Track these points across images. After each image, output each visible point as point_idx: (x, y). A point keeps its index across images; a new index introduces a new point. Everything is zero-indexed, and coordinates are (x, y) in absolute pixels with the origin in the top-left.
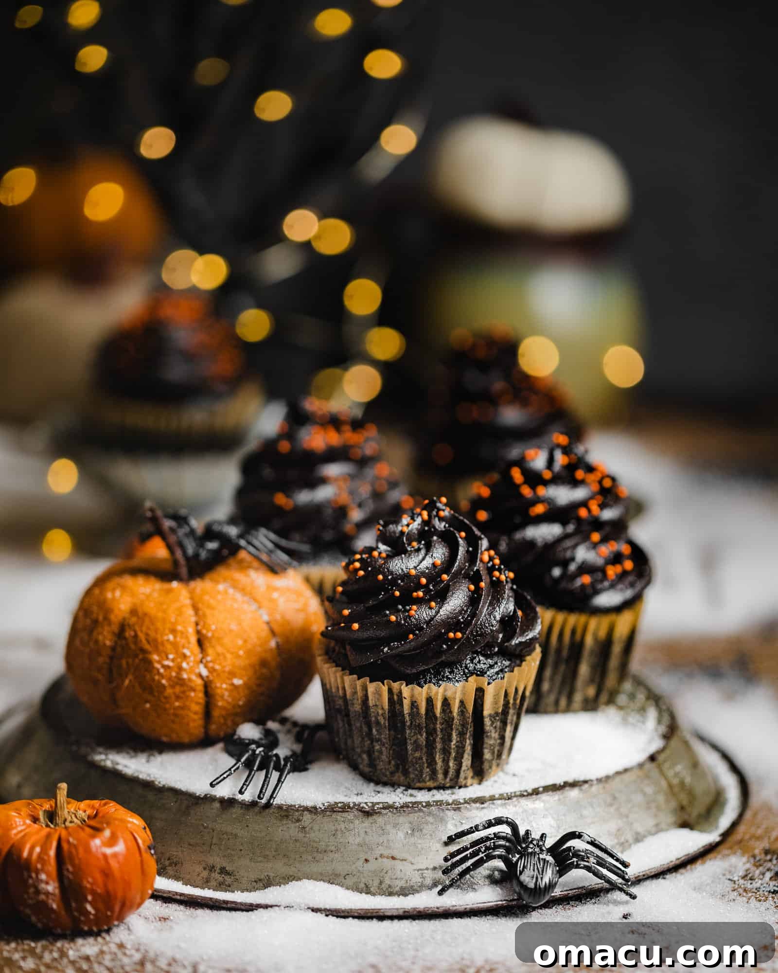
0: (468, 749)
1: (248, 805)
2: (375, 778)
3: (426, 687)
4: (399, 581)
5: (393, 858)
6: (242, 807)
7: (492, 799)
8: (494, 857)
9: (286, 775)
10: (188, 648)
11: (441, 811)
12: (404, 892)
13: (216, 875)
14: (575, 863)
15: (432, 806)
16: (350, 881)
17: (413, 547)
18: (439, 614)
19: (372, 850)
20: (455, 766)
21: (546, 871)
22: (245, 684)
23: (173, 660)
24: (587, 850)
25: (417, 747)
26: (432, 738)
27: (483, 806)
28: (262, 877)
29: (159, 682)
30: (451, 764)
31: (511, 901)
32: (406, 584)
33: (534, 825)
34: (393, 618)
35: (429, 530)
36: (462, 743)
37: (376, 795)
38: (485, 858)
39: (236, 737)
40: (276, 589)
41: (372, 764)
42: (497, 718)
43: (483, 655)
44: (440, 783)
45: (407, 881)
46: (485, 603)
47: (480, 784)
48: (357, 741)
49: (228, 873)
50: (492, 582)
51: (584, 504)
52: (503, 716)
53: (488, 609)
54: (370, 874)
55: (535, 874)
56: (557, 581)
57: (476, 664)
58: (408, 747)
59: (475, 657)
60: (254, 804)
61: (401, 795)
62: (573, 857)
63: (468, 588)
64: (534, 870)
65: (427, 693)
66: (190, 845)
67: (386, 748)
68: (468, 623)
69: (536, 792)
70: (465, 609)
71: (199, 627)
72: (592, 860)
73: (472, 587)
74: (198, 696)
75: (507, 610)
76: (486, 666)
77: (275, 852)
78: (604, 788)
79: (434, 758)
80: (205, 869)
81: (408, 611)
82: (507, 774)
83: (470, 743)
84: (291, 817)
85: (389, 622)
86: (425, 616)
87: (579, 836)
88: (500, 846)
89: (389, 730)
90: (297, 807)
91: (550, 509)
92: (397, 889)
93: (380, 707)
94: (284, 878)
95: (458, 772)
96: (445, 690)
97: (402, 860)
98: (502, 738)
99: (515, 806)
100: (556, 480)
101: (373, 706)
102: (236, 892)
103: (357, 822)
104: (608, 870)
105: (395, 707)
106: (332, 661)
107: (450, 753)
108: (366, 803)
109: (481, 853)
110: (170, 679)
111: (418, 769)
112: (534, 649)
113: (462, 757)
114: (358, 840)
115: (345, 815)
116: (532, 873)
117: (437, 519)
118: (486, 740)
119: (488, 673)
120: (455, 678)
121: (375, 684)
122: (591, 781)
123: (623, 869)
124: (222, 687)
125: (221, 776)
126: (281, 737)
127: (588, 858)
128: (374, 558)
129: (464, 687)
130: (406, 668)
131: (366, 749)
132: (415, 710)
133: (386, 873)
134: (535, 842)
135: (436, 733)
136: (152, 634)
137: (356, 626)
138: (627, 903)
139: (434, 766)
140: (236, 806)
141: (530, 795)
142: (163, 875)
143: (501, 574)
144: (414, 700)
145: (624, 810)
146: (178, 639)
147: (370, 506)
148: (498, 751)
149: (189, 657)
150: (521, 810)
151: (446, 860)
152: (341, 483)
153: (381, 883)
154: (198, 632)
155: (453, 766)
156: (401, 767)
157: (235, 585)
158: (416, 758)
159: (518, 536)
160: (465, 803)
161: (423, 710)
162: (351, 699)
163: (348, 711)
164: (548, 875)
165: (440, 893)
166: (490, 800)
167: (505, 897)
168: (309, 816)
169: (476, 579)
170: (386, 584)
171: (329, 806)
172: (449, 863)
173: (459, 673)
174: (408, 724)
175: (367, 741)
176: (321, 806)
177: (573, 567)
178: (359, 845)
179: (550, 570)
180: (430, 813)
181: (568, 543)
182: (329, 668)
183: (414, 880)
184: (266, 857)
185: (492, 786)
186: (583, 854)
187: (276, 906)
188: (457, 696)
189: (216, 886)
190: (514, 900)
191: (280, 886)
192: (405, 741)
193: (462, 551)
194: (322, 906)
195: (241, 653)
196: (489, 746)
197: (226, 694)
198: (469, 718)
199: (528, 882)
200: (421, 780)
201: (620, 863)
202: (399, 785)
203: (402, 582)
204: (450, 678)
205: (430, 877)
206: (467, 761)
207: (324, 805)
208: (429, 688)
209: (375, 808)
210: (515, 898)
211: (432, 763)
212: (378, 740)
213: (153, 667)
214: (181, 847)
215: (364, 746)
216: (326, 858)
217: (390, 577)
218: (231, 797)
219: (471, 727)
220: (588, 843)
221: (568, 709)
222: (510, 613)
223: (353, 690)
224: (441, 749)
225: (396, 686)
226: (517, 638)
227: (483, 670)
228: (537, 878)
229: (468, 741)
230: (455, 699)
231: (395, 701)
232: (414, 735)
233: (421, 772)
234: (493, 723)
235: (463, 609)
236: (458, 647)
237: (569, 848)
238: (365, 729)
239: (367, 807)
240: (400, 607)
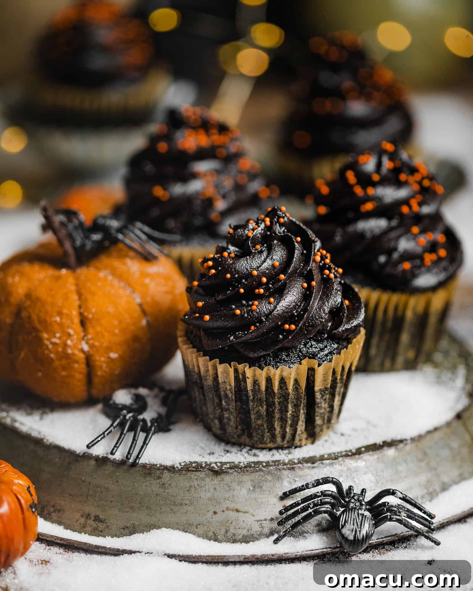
0: (302, 417)
1: (119, 464)
2: (225, 439)
3: (265, 369)
4: (244, 281)
5: (237, 511)
6: (113, 465)
7: (322, 458)
8: (321, 513)
9: (152, 435)
10: (72, 328)
11: (278, 471)
12: (246, 540)
13: (91, 522)
14: (389, 517)
15: (270, 466)
16: (201, 530)
17: (256, 249)
18: (276, 310)
19: (220, 504)
20: (291, 431)
21: (364, 525)
22: (120, 357)
23: (60, 338)
24: (399, 505)
25: (259, 416)
26: (271, 410)
27: (314, 465)
28: (129, 525)
29: (48, 355)
30: (288, 430)
31: (335, 548)
32: (249, 283)
33: (356, 480)
34: (238, 312)
35: (271, 234)
36: (297, 413)
37: (225, 454)
38: (313, 513)
39: (111, 402)
40: (148, 275)
41: (223, 427)
42: (327, 392)
43: (315, 340)
44: (279, 445)
45: (248, 530)
46: (315, 299)
47: (313, 443)
48: (210, 409)
49: (101, 521)
50: (323, 279)
51: (406, 202)
52: (331, 390)
53: (318, 303)
54: (217, 524)
55: (355, 527)
56: (383, 266)
57: (308, 348)
58: (252, 416)
59: (308, 342)
60: (123, 463)
61: (246, 455)
62: (387, 511)
63: (302, 286)
64: (354, 525)
65: (267, 373)
66: (70, 495)
67: (234, 416)
68: (300, 317)
69: (358, 452)
70: (299, 304)
71: (82, 310)
72: (403, 514)
73: (305, 285)
74: (80, 367)
75: (335, 302)
76: (317, 350)
77: (140, 504)
78: (417, 446)
79: (273, 425)
80: (82, 516)
81: (251, 306)
82: (336, 433)
83: (304, 412)
84: (153, 475)
85: (235, 315)
86: (265, 310)
87: (393, 493)
88: (326, 503)
89: (236, 402)
90: (158, 466)
91: (377, 207)
92: (240, 537)
93: (228, 383)
94: (146, 526)
95: (294, 436)
96: (282, 371)
97: (245, 512)
98: (331, 407)
99: (341, 465)
100: (384, 181)
101: (223, 382)
102: (107, 537)
103: (208, 480)
104: (416, 522)
105: (240, 384)
106: (189, 342)
107: (287, 421)
108: (216, 463)
109: (310, 509)
110: (57, 353)
111: (261, 434)
112: (359, 332)
113: (297, 424)
114: (209, 495)
115: (198, 473)
116: (352, 526)
117: (278, 224)
118: (317, 410)
119: (319, 356)
120: (291, 361)
121: (223, 365)
122: (406, 440)
123: (429, 519)
124: (100, 360)
125: (96, 439)
126: (150, 401)
127: (400, 512)
128: (225, 257)
129: (298, 368)
130: (249, 353)
131: (217, 416)
132: (257, 387)
133: (231, 523)
134: (356, 498)
135: (275, 406)
136: (42, 315)
137: (207, 317)
138: (432, 548)
139: (274, 432)
140: (109, 463)
141: (354, 454)
142: (48, 519)
143: (330, 272)
144: (256, 379)
145: (433, 464)
146: (64, 320)
147: (233, 197)
148: (328, 417)
149: (73, 335)
150: (345, 468)
151: (281, 513)
152: (209, 178)
153: (227, 532)
154: (81, 314)
155: (290, 431)
156: (246, 431)
157: (114, 272)
158: (258, 425)
159: (351, 229)
160: (298, 463)
161: (263, 387)
162: (205, 375)
163: (203, 384)
164: (366, 528)
165: (276, 541)
166: (320, 460)
167: (330, 544)
168: (169, 474)
169: (309, 277)
170: (234, 281)
171: (185, 465)
172: (284, 516)
173: (294, 356)
174: (251, 398)
175: (218, 410)
176: (178, 466)
177: (395, 256)
178: (210, 499)
179: (376, 258)
180: (269, 472)
181: (393, 235)
182: (186, 349)
183: (254, 529)
184: (132, 508)
185: (323, 446)
186: (396, 509)
187: (139, 552)
188: (292, 376)
189: (91, 531)
190: (336, 548)
191: (143, 533)
192: (248, 412)
193: (297, 253)
194: (176, 553)
195: (117, 331)
196: (320, 414)
197: (104, 365)
198: (302, 393)
199: (349, 535)
200: (263, 442)
201: (427, 515)
202: (245, 446)
203: (246, 281)
204: (286, 360)
205: (268, 526)
206: (301, 426)
207: (181, 465)
208: (268, 370)
209: (223, 468)
210: (339, 546)
211: (271, 429)
212: (227, 410)
213: (44, 344)
214: (64, 496)
215: (216, 413)
216: (181, 510)
217: (236, 276)
218: (105, 455)
219: (304, 400)
220: (400, 498)
221: (392, 369)
222: (338, 305)
223: (206, 369)
224: (279, 418)
225: (240, 367)
226: (344, 325)
227: (315, 353)
228: (356, 531)
229: (302, 411)
230: (290, 378)
231: (240, 379)
232: (257, 407)
233: (263, 436)
234: (323, 396)
235: (297, 305)
236: (292, 337)
237: (384, 504)
238: (216, 400)
239: (216, 467)
240: (244, 302)
